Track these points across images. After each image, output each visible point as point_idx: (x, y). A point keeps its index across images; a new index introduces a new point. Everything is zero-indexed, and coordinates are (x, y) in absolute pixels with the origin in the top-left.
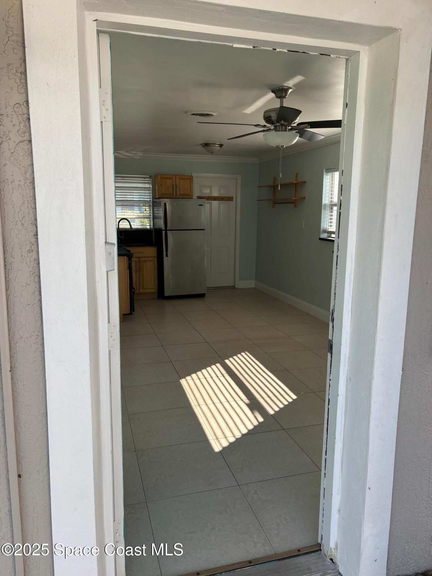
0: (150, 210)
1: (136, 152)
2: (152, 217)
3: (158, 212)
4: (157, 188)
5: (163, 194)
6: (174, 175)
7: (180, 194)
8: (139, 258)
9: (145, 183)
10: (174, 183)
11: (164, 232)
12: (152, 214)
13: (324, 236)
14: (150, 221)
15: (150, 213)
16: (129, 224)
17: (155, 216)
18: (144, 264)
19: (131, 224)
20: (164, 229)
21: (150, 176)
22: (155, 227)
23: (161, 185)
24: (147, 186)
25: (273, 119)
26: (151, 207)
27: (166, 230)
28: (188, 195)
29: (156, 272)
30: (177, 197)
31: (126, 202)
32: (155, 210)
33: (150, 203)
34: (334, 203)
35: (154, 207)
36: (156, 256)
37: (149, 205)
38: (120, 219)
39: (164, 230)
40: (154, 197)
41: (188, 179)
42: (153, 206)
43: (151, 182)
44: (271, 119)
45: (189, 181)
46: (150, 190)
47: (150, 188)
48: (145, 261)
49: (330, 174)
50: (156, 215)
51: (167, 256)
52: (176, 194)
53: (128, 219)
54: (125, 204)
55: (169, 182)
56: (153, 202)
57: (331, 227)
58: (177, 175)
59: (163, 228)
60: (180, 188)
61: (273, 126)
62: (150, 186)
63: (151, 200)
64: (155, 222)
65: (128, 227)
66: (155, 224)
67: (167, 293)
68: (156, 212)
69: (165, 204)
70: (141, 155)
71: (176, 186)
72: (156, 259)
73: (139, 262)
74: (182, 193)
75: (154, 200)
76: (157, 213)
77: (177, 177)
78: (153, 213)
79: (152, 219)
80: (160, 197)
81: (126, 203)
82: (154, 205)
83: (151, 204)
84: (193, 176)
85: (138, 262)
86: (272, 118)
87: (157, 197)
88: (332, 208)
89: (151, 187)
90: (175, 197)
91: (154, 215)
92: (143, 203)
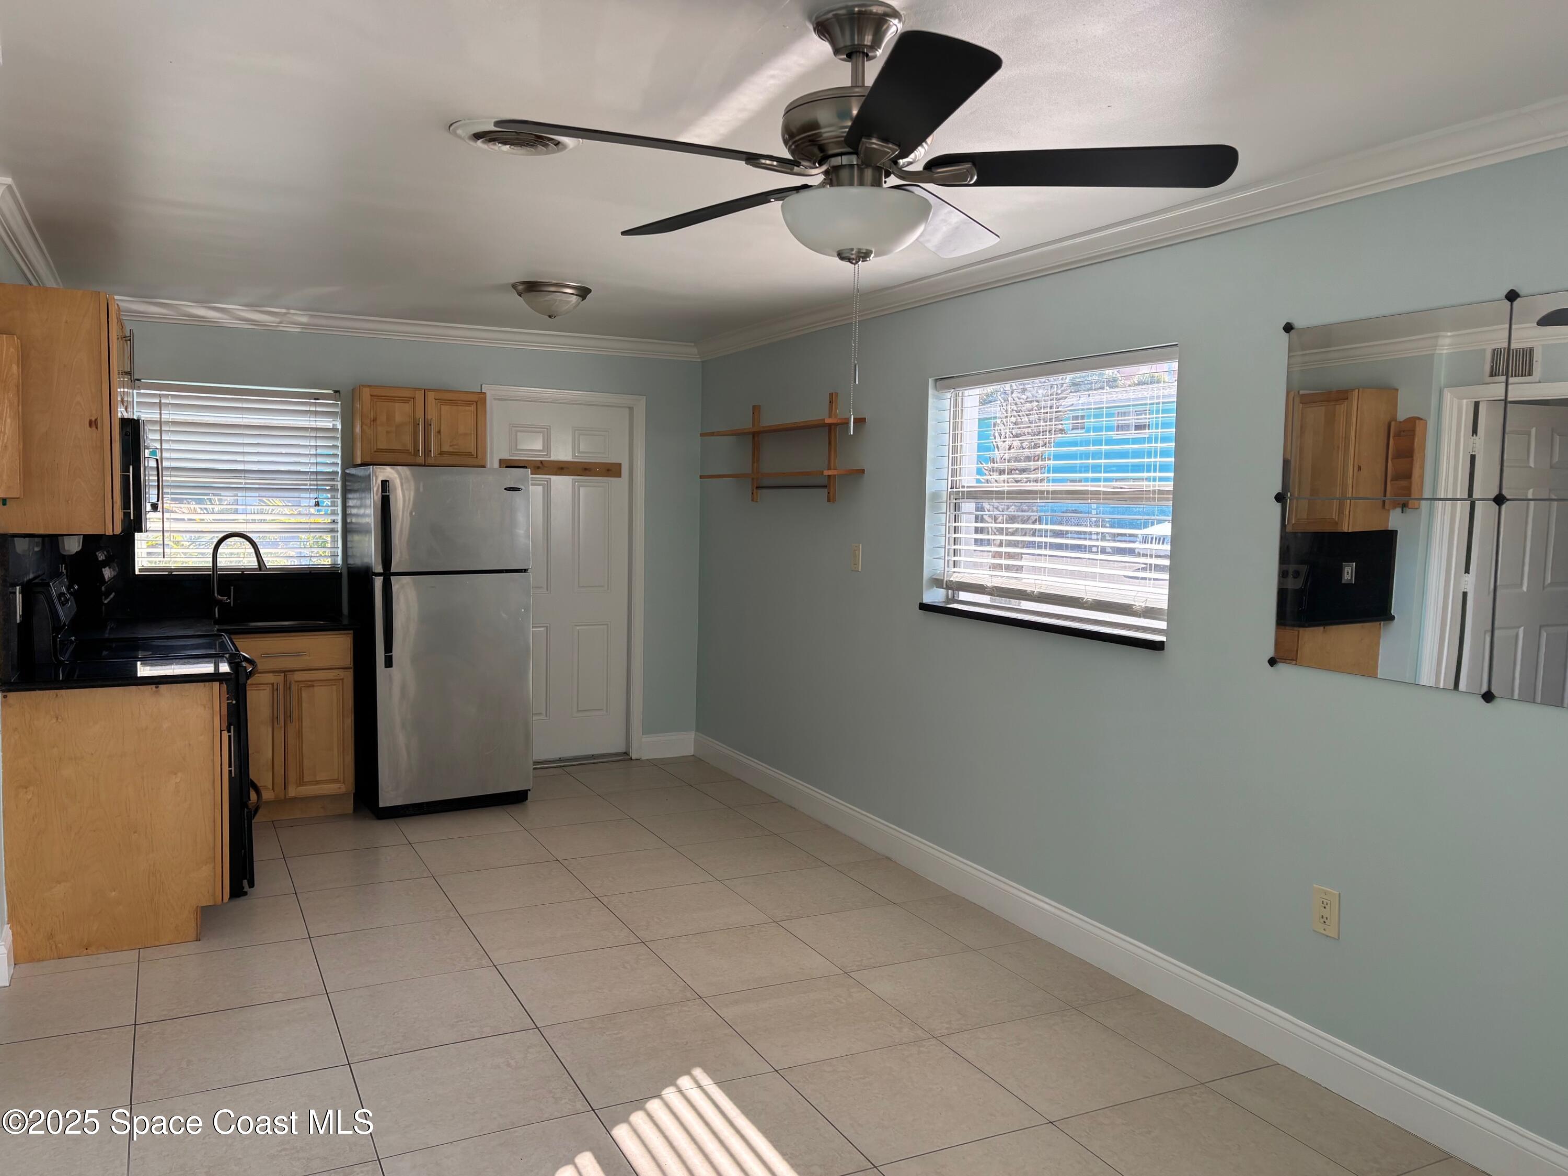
0: (334, 504)
1: (284, 311)
2: (339, 526)
3: (362, 511)
4: (358, 430)
5: (379, 450)
6: (420, 389)
7: (442, 453)
8: (285, 672)
9: (316, 413)
10: (420, 414)
11: (378, 582)
12: (339, 518)
13: (934, 596)
14: (334, 540)
15: (334, 513)
16: (252, 550)
17: (351, 523)
18: (304, 695)
19: (262, 551)
20: (382, 571)
21: (336, 392)
22: (351, 561)
23: (375, 420)
24: (327, 423)
25: (825, 135)
26: (339, 495)
27: (387, 574)
28: (469, 454)
29: (349, 721)
30: (429, 461)
31: (245, 478)
32: (350, 503)
33: (333, 480)
34: (966, 489)
35: (350, 496)
36: (351, 665)
37: (332, 486)
38: (221, 535)
39: (379, 575)
40: (348, 462)
41: (468, 403)
42: (346, 492)
43: (338, 410)
44: (819, 135)
45: (473, 408)
46: (335, 438)
47: (334, 429)
48: (310, 684)
49: (948, 395)
50: (354, 520)
51: (389, 663)
52: (427, 451)
53: (249, 535)
54: (241, 483)
55: (401, 412)
56: (346, 477)
57: (955, 570)
58: (429, 390)
59: (379, 569)
60: (439, 432)
61: (824, 168)
62: (334, 425)
63: (339, 469)
64: (349, 545)
65: (250, 562)
66: (350, 553)
67: (388, 796)
68: (354, 511)
69: (385, 484)
70: (304, 320)
71: (427, 425)
72: (348, 677)
73: (287, 686)
74: (446, 448)
75: (347, 471)
76: (357, 515)
77: (431, 396)
78: (345, 515)
79: (339, 535)
80: (368, 460)
81: (247, 481)
82: (349, 488)
83: (339, 485)
84: (485, 393)
85: (281, 687)
86: (823, 130)
87: (359, 461)
88: (957, 507)
89: (339, 427)
90: (421, 460)
91: (349, 521)
92: (310, 480)
